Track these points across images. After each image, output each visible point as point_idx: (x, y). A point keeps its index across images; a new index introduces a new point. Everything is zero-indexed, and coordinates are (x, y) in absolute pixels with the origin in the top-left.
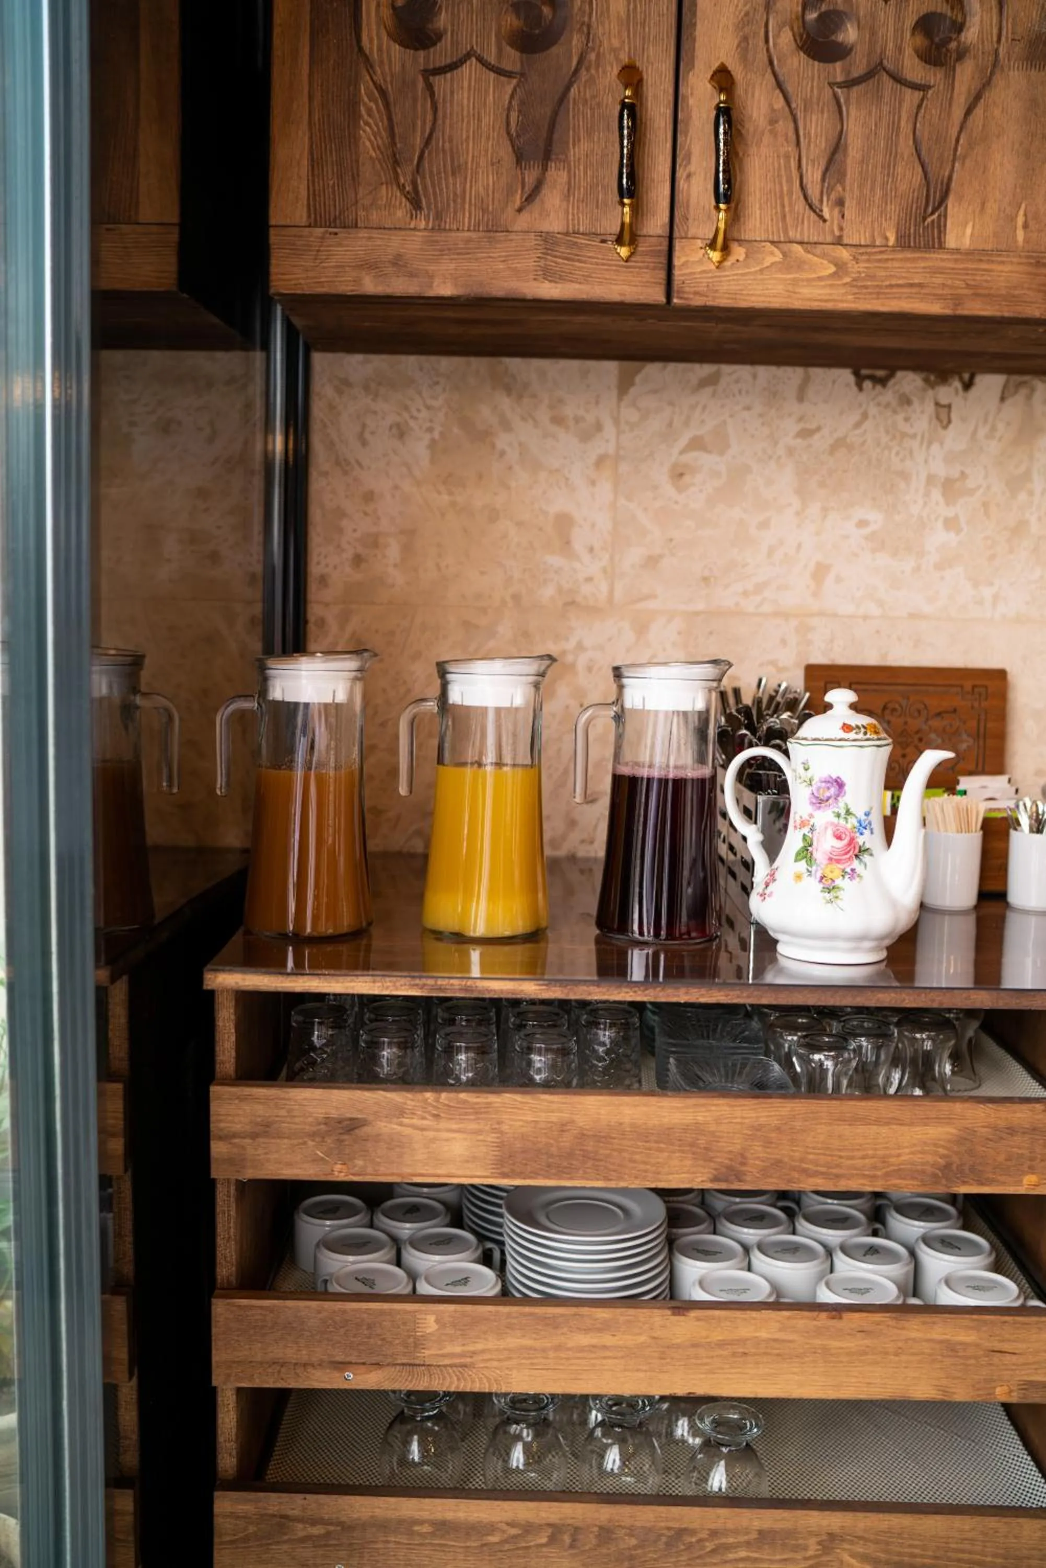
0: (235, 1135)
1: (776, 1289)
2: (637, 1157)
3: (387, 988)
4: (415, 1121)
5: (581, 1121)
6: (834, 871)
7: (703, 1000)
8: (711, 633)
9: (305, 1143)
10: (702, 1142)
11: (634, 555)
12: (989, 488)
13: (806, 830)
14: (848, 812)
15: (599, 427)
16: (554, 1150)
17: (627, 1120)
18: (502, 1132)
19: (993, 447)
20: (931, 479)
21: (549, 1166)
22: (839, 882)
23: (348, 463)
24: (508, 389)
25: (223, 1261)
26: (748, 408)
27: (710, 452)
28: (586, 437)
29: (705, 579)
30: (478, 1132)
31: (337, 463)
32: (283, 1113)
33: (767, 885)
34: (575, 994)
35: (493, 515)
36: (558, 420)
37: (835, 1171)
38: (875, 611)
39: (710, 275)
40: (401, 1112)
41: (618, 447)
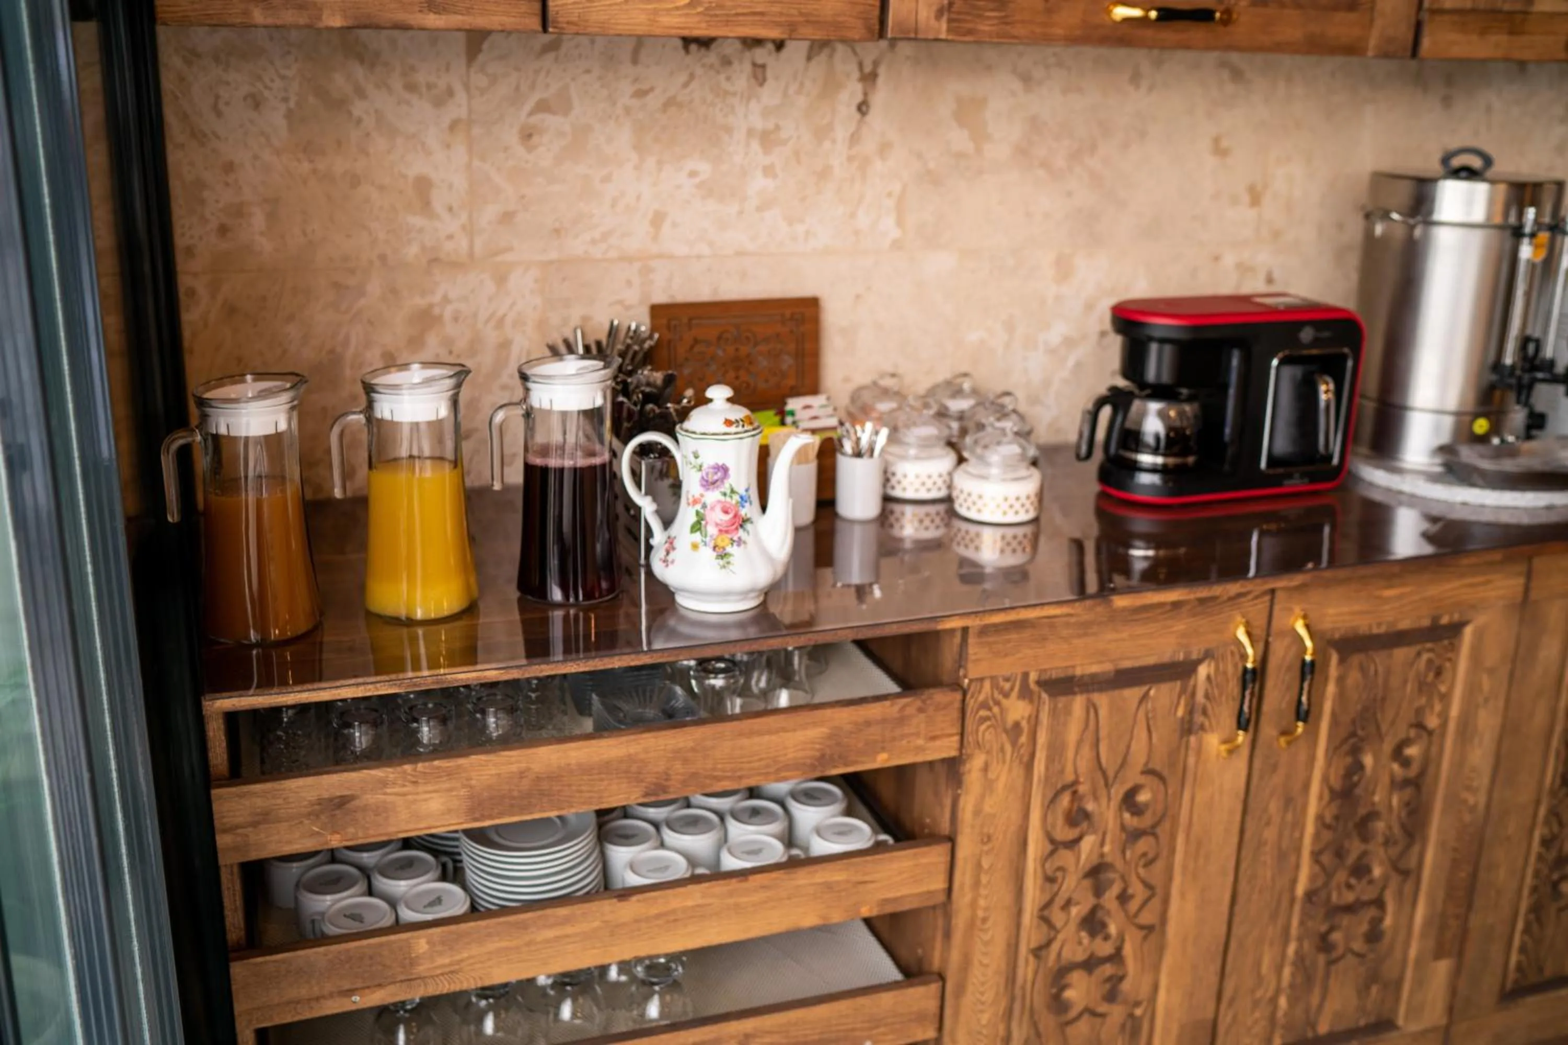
0: (237, 827)
1: (692, 861)
2: (584, 788)
3: (370, 690)
4: (397, 790)
5: (537, 767)
6: (724, 540)
7: (633, 664)
8: (564, 279)
9: (301, 823)
10: (634, 768)
11: (490, 212)
12: (799, 138)
13: (698, 507)
14: (733, 491)
15: (450, 93)
16: (516, 794)
17: (573, 762)
18: (471, 787)
19: (802, 101)
20: (750, 132)
21: (512, 806)
22: (729, 549)
23: (205, 135)
24: (362, 61)
25: (232, 929)
26: (588, 71)
27: (554, 113)
28: (439, 103)
29: (557, 231)
30: (450, 790)
31: (193, 135)
32: (280, 801)
33: (668, 553)
34: (529, 673)
35: (355, 181)
36: (411, 87)
37: (739, 774)
38: (705, 250)
39: (581, 6)
40: (384, 783)
41: (470, 111)
